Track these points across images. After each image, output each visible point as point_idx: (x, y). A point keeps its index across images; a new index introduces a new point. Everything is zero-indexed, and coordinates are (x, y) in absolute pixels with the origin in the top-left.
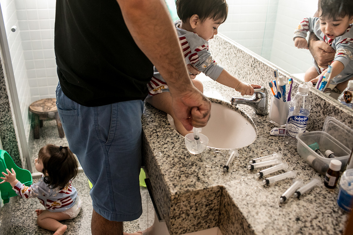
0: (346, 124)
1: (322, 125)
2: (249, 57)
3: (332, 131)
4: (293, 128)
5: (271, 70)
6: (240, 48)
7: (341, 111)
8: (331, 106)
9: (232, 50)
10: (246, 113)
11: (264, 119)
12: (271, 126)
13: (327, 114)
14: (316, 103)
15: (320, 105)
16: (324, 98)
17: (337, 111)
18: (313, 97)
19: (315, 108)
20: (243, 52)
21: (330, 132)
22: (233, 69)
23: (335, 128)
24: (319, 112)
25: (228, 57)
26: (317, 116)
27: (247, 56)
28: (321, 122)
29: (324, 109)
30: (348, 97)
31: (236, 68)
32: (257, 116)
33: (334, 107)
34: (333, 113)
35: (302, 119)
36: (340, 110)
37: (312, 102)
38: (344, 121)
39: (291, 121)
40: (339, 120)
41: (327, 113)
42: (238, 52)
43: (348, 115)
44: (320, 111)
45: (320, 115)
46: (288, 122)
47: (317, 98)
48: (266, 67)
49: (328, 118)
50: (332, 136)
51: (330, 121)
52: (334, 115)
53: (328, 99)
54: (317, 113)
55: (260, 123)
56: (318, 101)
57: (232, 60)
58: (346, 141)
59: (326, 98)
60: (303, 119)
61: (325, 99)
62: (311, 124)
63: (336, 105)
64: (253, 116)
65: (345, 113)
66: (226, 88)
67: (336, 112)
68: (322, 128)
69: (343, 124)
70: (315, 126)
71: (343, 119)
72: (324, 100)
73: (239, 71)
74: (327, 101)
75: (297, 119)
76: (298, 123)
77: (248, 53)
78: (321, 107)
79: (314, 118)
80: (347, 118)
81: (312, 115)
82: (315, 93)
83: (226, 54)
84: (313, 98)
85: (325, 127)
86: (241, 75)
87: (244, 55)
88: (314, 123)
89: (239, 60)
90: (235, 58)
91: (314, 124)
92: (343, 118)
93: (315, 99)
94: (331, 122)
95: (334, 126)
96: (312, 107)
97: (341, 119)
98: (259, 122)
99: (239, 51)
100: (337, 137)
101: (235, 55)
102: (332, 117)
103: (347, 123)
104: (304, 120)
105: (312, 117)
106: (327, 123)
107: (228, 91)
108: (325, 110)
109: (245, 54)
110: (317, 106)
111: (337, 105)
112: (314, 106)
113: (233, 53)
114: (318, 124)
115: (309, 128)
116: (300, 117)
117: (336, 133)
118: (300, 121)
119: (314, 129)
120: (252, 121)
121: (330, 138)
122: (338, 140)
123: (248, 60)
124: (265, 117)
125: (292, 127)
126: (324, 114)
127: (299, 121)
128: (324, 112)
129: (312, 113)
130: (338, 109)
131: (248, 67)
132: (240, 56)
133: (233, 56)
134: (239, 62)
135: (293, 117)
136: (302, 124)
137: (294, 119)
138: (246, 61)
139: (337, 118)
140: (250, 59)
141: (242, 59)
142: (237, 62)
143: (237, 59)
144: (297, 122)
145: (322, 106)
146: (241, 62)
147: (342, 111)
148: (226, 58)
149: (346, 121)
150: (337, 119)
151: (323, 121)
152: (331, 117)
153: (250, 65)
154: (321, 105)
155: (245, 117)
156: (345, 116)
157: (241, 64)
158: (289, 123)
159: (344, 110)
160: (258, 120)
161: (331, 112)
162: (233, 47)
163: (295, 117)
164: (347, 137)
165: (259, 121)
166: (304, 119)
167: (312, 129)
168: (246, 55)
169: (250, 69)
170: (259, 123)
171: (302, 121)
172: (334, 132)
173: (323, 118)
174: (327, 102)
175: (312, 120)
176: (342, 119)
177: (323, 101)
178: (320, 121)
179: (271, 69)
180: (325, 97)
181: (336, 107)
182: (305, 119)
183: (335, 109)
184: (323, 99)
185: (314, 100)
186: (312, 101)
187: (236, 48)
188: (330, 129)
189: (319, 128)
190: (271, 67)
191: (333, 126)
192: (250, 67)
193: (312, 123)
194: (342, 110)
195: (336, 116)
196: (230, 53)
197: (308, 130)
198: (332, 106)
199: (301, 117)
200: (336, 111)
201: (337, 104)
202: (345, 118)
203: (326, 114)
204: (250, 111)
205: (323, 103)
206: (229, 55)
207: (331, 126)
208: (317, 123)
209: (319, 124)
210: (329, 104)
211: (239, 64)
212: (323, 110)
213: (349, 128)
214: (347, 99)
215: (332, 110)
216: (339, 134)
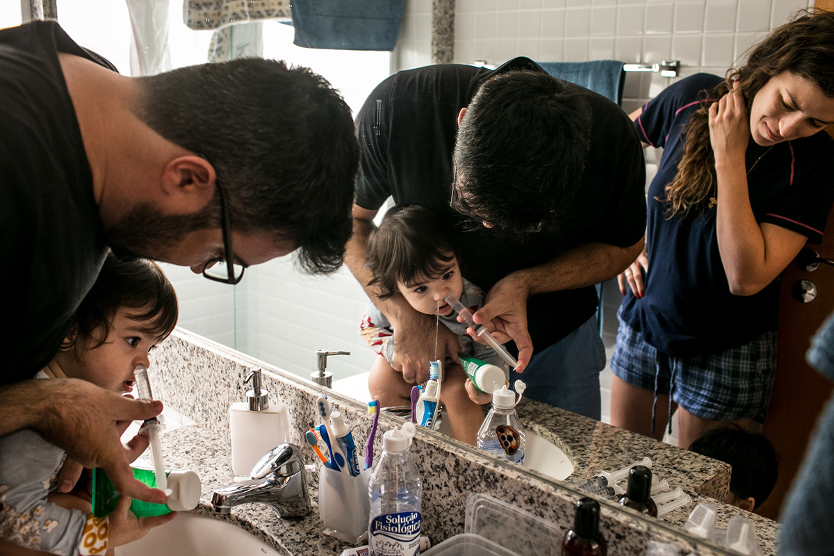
0: (520, 507)
1: (459, 517)
2: (228, 365)
3: (489, 528)
4: (387, 547)
5: (294, 394)
6: (198, 344)
7: (502, 476)
8: (472, 466)
9: (174, 350)
10: (254, 523)
11: (308, 527)
12: (332, 545)
13: (468, 487)
14: (432, 463)
15: (444, 468)
16: (451, 449)
17: (491, 477)
18: (423, 450)
19: (433, 478)
20: (206, 353)
21: (483, 531)
22: (184, 399)
23: (496, 519)
24: (446, 486)
25: (167, 369)
26: (442, 495)
27: (220, 363)
28: (456, 510)
29: (457, 478)
30: (510, 438)
31: (194, 397)
32: (287, 524)
33: (483, 469)
34: (483, 484)
35: (406, 519)
36: (497, 476)
37: (423, 464)
38: (514, 500)
39: (379, 528)
40: (502, 498)
41: (466, 485)
42: (192, 355)
43: (520, 484)
44: (447, 483)
45: (450, 493)
46: (372, 532)
47: (434, 450)
48: (279, 388)
49: (473, 497)
50: (493, 541)
51: (479, 504)
52: (486, 488)
53: (460, 449)
54: (441, 488)
55: (302, 545)
56: (439, 459)
57: (180, 376)
58: (531, 546)
59: (454, 448)
60: (409, 519)
61: (453, 452)
62: (431, 516)
63: (485, 464)
64: (276, 528)
65: (511, 479)
66: (180, 458)
67: (489, 480)
68: (462, 525)
69: (513, 507)
70: (442, 520)
71: (511, 495)
72: (452, 454)
73: (203, 404)
74: (461, 455)
75: (392, 521)
76: (397, 533)
77: (223, 355)
78: (448, 473)
79: (434, 503)
80: (520, 492)
81: (429, 496)
82: (425, 440)
83: (160, 361)
84: (424, 452)
85: (469, 521)
86: (213, 414)
87: (213, 361)
88: (438, 515)
89: (199, 375)
90: (187, 370)
91: (439, 517)
92: (511, 493)
93: (427, 454)
94: (482, 506)
95: (492, 515)
96: (425, 474)
97: (505, 495)
98: (298, 540)
99: (195, 351)
100: (504, 541)
101: (186, 364)
102: (482, 495)
103: (523, 504)
104: (411, 522)
105: (429, 500)
106: (472, 509)
107: (189, 464)
108: (461, 478)
109: (215, 358)
110: (437, 471)
111: (487, 464)
112: (430, 473)
113: (179, 359)
114: (450, 516)
115: (427, 527)
116: (399, 516)
117: (500, 533)
118: (401, 526)
119: (442, 529)
120: (279, 541)
121: (488, 546)
122: (509, 548)
123: (224, 372)
124: (307, 521)
125: (385, 543)
126: (459, 488)
127: (399, 525)
128: (458, 483)
129: (428, 489)
130: (493, 473)
131: (229, 392)
132: (202, 365)
133: (181, 366)
134: (201, 380)
135: (382, 519)
136: (409, 533)
137: (385, 524)
138: (219, 376)
139: (494, 494)
140: (231, 370)
141: (209, 372)
142: (194, 381)
143: (193, 371)
144: (394, 529)
145: (451, 470)
146: (207, 379)
147: (505, 477)
148: (162, 371)
149: (519, 498)
150: (495, 497)
151: (461, 507)
152: (478, 494)
153: (234, 385)
154: (448, 467)
155: (254, 534)
156: (515, 488)
157: (207, 384)
158: (375, 535)
159: (508, 473)
160: (294, 536)
161: (477, 481)
162: (177, 343)
163: (387, 517)
164: (531, 538)
165: (298, 538)
166: (411, 519)
167: (435, 530)
168: (217, 361)
169: (234, 396)
170: (298, 543)
171: (406, 526)
172: (495, 530)
173: (458, 499)
174: (460, 460)
175: (432, 508)
176: (508, 495)
177: (450, 458)
178: (452, 506)
179: (294, 391)
180: (451, 447)
181: (487, 469)
182: (413, 517)
183: (486, 472)
184: (448, 453)
185: (425, 459)
186: (423, 461)
187: (185, 344)
188: (484, 525)
189: (453, 525)
190: (294, 384)
191: (488, 515)
192: (235, 390)
193: (433, 515)
194: (503, 473)
195: (492, 491)
196: (171, 359)
197: (426, 533)
198: (475, 468)
199: (403, 515)
200: (489, 477)
201: (486, 461)
202: (516, 493)
203: (465, 488)
204: (262, 512)
205: (450, 463)
206: (169, 364)
207: (484, 517)
208: (445, 514)
209: (451, 514)
210: (469, 464)
211: (201, 386)
212: (454, 479)
213: (531, 516)
214: (506, 444)
215: (478, 477)
216: (510, 532)
